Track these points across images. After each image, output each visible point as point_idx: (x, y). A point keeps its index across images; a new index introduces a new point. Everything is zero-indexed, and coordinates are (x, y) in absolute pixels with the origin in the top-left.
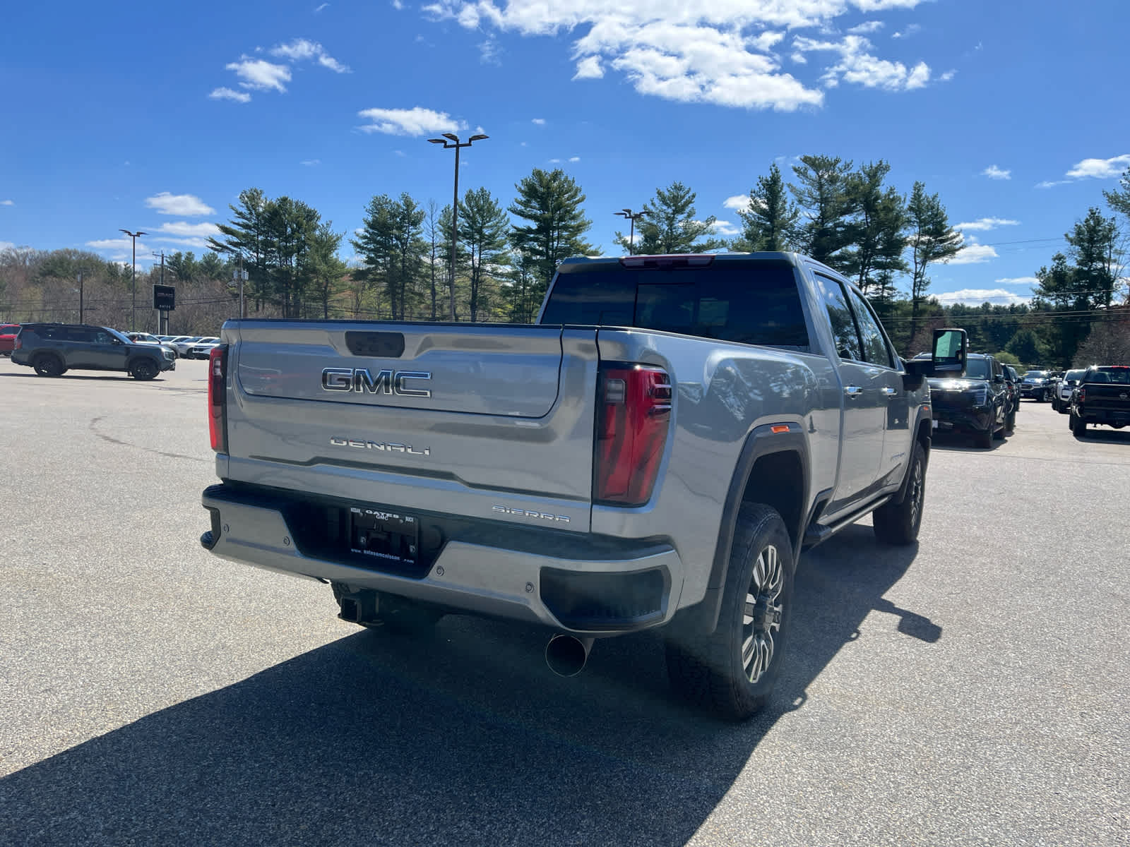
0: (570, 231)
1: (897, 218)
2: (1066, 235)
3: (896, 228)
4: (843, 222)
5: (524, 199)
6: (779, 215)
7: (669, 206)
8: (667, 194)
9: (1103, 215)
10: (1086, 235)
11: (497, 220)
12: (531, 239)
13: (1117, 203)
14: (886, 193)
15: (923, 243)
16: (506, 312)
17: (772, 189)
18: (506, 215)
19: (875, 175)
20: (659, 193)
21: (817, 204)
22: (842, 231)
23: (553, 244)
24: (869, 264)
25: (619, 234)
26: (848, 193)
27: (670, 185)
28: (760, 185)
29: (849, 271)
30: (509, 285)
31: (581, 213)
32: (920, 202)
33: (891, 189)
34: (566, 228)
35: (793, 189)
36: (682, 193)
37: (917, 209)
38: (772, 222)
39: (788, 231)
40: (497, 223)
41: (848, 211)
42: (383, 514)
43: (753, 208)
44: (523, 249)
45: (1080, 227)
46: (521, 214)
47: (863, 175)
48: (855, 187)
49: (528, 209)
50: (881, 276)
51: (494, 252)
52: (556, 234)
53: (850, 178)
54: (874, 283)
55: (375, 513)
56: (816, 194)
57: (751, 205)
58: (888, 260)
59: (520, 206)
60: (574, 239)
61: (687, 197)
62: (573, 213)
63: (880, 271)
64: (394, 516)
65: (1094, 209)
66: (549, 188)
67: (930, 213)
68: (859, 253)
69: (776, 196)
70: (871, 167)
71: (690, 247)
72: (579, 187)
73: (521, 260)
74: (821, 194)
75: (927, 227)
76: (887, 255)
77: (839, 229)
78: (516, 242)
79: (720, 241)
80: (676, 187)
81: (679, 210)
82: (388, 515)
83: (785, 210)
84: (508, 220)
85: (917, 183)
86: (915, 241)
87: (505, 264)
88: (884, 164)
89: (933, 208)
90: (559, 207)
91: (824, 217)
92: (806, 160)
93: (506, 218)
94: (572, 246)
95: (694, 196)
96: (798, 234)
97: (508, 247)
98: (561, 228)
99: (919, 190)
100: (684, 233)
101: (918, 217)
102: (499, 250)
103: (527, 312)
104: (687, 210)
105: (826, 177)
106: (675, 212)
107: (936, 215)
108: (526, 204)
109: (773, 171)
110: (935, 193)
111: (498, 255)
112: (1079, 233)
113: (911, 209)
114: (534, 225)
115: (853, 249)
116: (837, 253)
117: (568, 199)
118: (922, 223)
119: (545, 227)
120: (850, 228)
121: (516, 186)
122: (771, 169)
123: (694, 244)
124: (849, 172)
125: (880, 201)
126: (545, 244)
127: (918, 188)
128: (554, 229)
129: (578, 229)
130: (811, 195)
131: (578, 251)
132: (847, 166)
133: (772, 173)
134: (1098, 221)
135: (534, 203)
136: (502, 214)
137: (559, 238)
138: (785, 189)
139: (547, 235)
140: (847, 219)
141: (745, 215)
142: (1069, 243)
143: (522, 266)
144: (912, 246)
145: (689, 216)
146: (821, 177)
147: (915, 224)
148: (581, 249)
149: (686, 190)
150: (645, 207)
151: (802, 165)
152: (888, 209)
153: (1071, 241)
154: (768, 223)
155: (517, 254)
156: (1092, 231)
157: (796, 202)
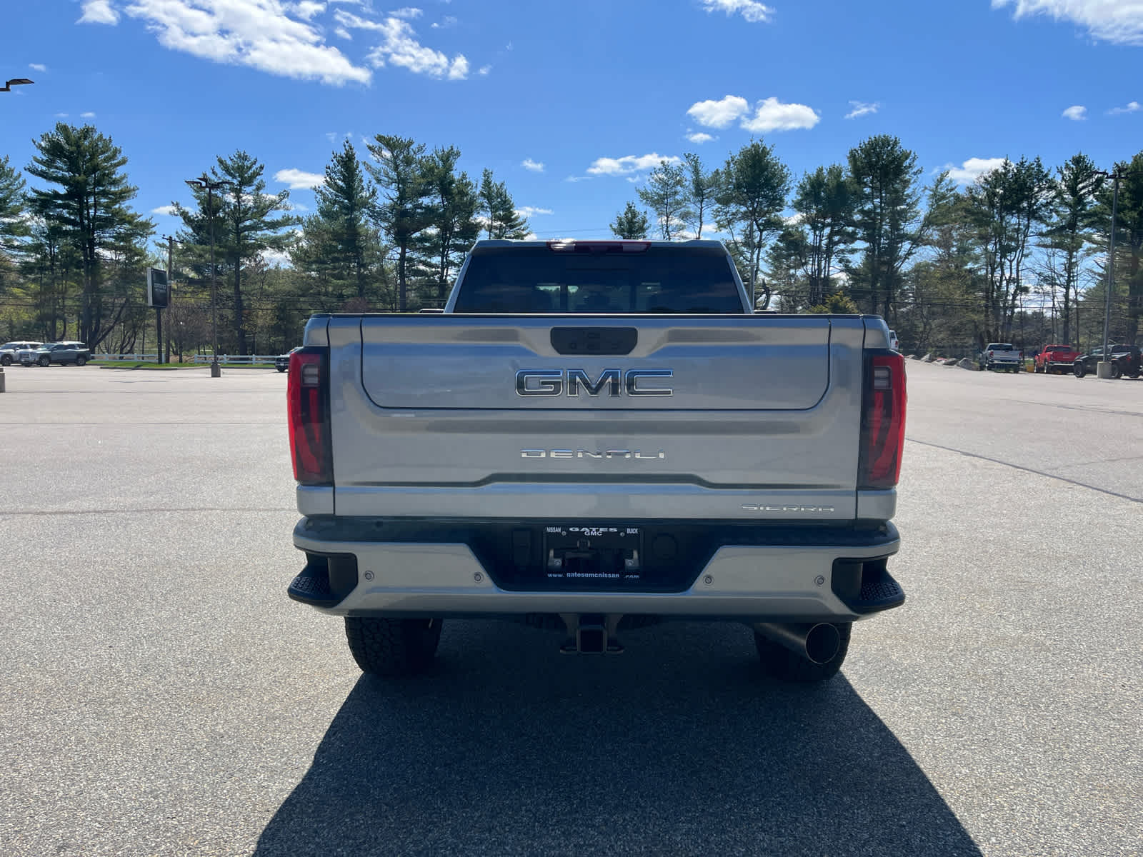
0: (110, 198)
1: (472, 202)
2: (611, 226)
3: (470, 214)
4: (421, 204)
5: (45, 158)
6: (357, 194)
7: (234, 177)
8: (229, 163)
9: (637, 209)
10: (626, 226)
11: (8, 182)
12: (59, 206)
13: (647, 199)
14: (460, 178)
15: (496, 228)
16: (29, 292)
17: (348, 164)
18: (20, 175)
19: (448, 158)
20: (221, 162)
21: (394, 184)
22: (422, 213)
23: (88, 213)
24: (448, 247)
25: (177, 204)
26: (423, 176)
27: (233, 154)
28: (335, 161)
29: (431, 252)
30: (32, 260)
31: (122, 178)
32: (490, 188)
33: (464, 175)
34: (105, 194)
35: (368, 168)
36: (246, 163)
37: (488, 195)
38: (350, 201)
39: (370, 210)
40: (10, 185)
41: (425, 193)
42: (594, 529)
43: (329, 185)
44: (48, 217)
45: (621, 219)
46: (43, 175)
47: (437, 159)
48: (431, 170)
49: (52, 170)
50: (460, 258)
51: (6, 220)
52: (91, 200)
53: (424, 160)
54: (455, 265)
55: (583, 530)
56: (393, 174)
57: (326, 181)
58: (466, 243)
59: (40, 166)
60: (117, 206)
61: (254, 168)
62: (114, 176)
63: (459, 254)
64: (611, 530)
65: (631, 203)
66: (79, 147)
67: (499, 200)
68: (438, 235)
69: (352, 174)
70: (443, 151)
71: (263, 222)
72: (118, 148)
73: (46, 230)
74: (398, 176)
75: (497, 213)
76: (465, 238)
77: (419, 211)
78: (37, 208)
79: (295, 217)
80: (240, 156)
81: (246, 182)
82: (601, 530)
83: (363, 188)
84: (24, 181)
85: (486, 171)
86: (488, 225)
87: (23, 235)
88: (455, 149)
89: (501, 195)
90: (95, 169)
91: (402, 198)
92: (380, 139)
93: (21, 180)
94: (113, 215)
95: (262, 168)
96: (379, 214)
97: (26, 215)
98: (98, 193)
99: (488, 178)
100: (254, 207)
101: (490, 203)
102: (14, 218)
103: (59, 293)
104: (256, 182)
105: (401, 157)
106: (242, 183)
107: (505, 202)
108: (49, 164)
109: (347, 148)
110: (502, 181)
111: (13, 223)
112: (621, 224)
113: (482, 194)
114: (62, 189)
115: (432, 231)
116: (417, 234)
117: (105, 160)
118: (494, 209)
119: (77, 192)
120: (429, 209)
121: (34, 142)
122: (345, 146)
123: (267, 219)
124: (423, 155)
125: (454, 185)
126: (79, 212)
127: (487, 175)
128: (89, 194)
129: (121, 196)
130: (387, 175)
131: (122, 221)
132: (421, 149)
133: (346, 149)
134: (634, 215)
135: (59, 163)
136: (15, 174)
137: (96, 205)
138: (361, 167)
139: (81, 202)
140: (425, 201)
141: (321, 191)
142: (614, 233)
143: (47, 237)
144: (486, 230)
145: (258, 189)
146: (396, 158)
147: (488, 209)
148: (127, 219)
149: (252, 160)
150: (205, 175)
151: (376, 144)
152: (462, 194)
153: (615, 230)
154: (346, 201)
155: (38, 223)
156: (631, 222)
157: (374, 181)
